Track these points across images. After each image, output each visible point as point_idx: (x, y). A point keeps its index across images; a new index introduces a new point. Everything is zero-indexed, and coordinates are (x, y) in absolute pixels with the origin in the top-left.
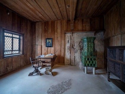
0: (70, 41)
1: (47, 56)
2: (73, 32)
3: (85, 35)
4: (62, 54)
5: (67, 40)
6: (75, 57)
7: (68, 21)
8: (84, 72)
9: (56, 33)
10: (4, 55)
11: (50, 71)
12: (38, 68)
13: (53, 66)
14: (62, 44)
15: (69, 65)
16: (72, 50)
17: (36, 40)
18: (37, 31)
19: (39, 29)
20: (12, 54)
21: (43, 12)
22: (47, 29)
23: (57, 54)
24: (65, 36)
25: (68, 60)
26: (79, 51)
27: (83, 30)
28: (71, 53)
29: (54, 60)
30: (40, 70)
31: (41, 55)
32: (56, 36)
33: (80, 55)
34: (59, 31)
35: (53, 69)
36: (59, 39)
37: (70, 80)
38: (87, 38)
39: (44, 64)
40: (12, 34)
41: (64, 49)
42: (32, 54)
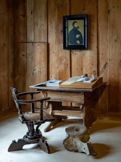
1: (68, 83)
11: (84, 139)
12: (39, 124)
17: (29, 24)
23: (106, 76)
29: (97, 100)
30: (44, 134)
31: (48, 79)
35: (93, 132)
39: (57, 113)
42: (14, 75)
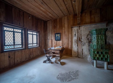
0: (77, 35)
1: (56, 48)
2: (79, 25)
3: (94, 27)
4: (70, 47)
5: (74, 33)
6: (82, 49)
7: (75, 15)
8: (94, 66)
9: (63, 28)
10: (28, 47)
11: (59, 61)
12: (50, 57)
13: (61, 57)
14: (69, 38)
15: (76, 57)
16: (80, 43)
17: (48, 35)
18: (48, 28)
19: (50, 26)
20: (33, 46)
21: (52, 11)
22: (56, 25)
23: (65, 46)
24: (72, 30)
25: (75, 52)
26: (87, 44)
27: (91, 23)
28: (78, 46)
29: (63, 52)
30: (51, 59)
31: (52, 47)
32: (63, 31)
33: (88, 48)
34: (66, 26)
35: (61, 59)
36: (67, 33)
37: (77, 71)
38: (96, 30)
39: (54, 55)
40: (32, 32)
41: (71, 43)
42: (45, 46)
